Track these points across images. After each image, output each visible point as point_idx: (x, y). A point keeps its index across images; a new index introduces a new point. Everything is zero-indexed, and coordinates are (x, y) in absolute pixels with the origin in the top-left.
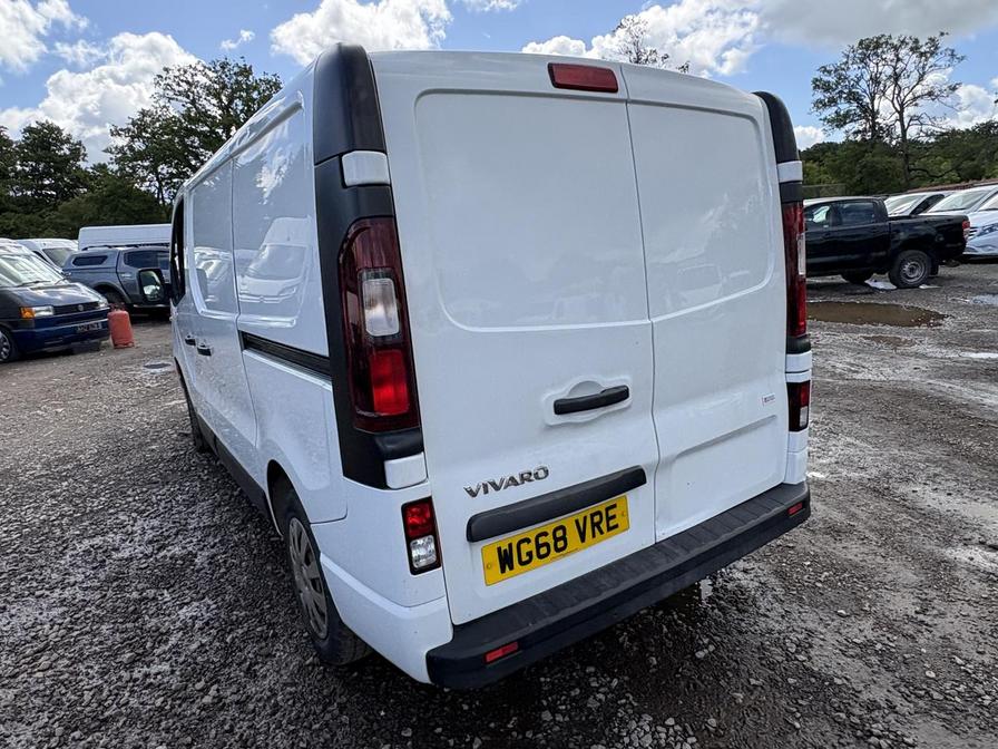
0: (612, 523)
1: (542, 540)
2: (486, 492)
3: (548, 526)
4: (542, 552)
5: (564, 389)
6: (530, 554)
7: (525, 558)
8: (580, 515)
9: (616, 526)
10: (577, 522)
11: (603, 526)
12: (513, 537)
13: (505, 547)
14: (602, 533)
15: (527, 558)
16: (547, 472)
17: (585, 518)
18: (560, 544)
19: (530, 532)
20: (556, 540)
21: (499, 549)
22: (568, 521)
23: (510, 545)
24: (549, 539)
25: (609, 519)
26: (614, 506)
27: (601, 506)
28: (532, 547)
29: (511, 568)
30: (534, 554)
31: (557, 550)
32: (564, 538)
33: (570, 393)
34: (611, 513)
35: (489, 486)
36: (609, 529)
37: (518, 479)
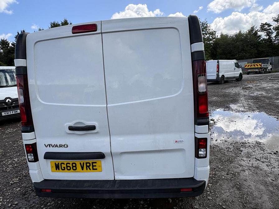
0: (94, 168)
1: (68, 165)
2: (50, 147)
3: (71, 162)
4: (68, 168)
5: (71, 123)
6: (64, 167)
7: (63, 168)
8: (82, 161)
9: (96, 169)
10: (80, 163)
11: (91, 167)
12: (60, 161)
13: (57, 163)
14: (90, 169)
15: (64, 169)
16: (67, 146)
17: (83, 163)
18: (74, 168)
19: (65, 161)
20: (73, 167)
21: (55, 163)
22: (78, 162)
23: (58, 163)
24: (71, 165)
25: (93, 166)
26: (96, 163)
27: (91, 161)
28: (65, 166)
29: (59, 170)
30: (66, 168)
31: (74, 170)
32: (75, 166)
33: (74, 125)
34: (94, 164)
35: (51, 145)
36: (93, 169)
37: (59, 146)
